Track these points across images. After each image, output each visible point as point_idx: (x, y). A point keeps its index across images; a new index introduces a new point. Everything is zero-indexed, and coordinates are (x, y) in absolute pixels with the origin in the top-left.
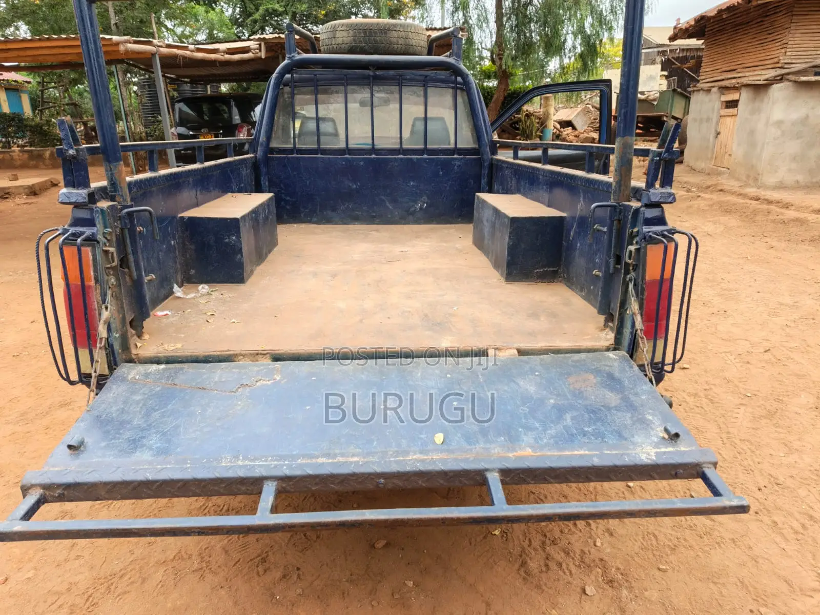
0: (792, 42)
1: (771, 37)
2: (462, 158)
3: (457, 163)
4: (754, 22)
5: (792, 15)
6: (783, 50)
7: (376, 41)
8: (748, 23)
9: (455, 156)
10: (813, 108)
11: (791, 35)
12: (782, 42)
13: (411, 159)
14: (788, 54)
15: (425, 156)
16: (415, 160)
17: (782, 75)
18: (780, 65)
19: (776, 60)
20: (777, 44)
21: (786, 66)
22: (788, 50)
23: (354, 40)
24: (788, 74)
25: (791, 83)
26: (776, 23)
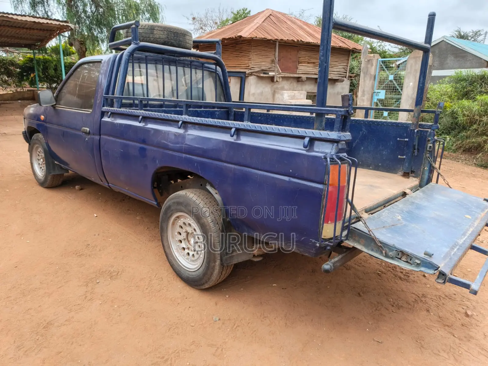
0: (253, 58)
1: (242, 54)
2: (219, 111)
3: (218, 113)
4: (230, 46)
5: (252, 46)
6: (250, 61)
7: (180, 41)
8: (227, 45)
9: (216, 109)
10: (264, 88)
11: (252, 55)
12: (249, 58)
13: (197, 110)
14: (252, 63)
15: (203, 109)
16: (199, 112)
17: (252, 73)
18: (249, 68)
19: (247, 65)
20: (246, 58)
21: (252, 69)
22: (252, 61)
23: (168, 37)
24: (253, 72)
25: (255, 76)
26: (243, 48)
